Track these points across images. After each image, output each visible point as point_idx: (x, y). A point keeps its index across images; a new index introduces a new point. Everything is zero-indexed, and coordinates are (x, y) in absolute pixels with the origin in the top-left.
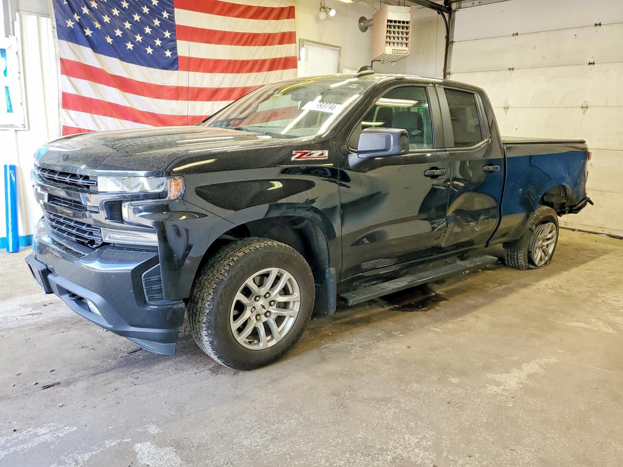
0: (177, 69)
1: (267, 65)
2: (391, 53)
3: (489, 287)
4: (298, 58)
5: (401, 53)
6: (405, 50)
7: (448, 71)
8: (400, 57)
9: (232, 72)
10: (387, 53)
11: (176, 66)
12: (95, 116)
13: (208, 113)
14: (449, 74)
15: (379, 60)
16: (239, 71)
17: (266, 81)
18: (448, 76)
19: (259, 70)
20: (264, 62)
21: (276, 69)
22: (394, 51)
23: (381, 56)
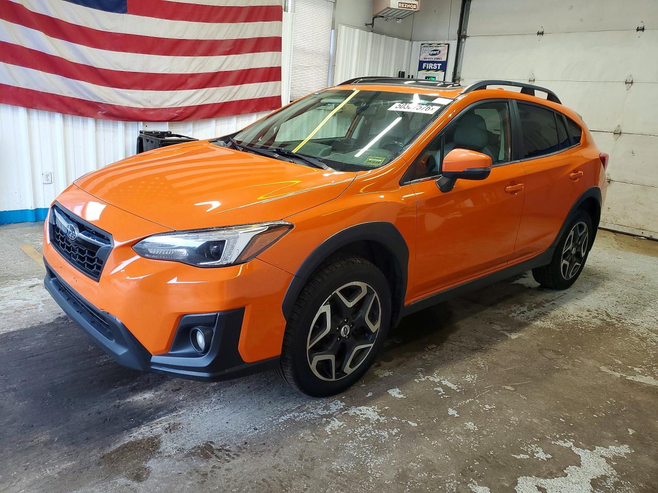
0: (125, 12)
1: (244, 15)
2: (397, 8)
3: (515, 312)
4: (283, 8)
5: (409, 8)
6: (413, 4)
7: (463, 33)
8: (407, 13)
9: (198, 20)
10: (392, 6)
11: (124, 8)
12: (10, 66)
13: (166, 70)
14: (465, 37)
15: (381, 17)
16: (207, 20)
17: (242, 34)
18: (463, 40)
19: (234, 21)
20: (239, 9)
21: (256, 20)
22: (400, 5)
23: (385, 9)
